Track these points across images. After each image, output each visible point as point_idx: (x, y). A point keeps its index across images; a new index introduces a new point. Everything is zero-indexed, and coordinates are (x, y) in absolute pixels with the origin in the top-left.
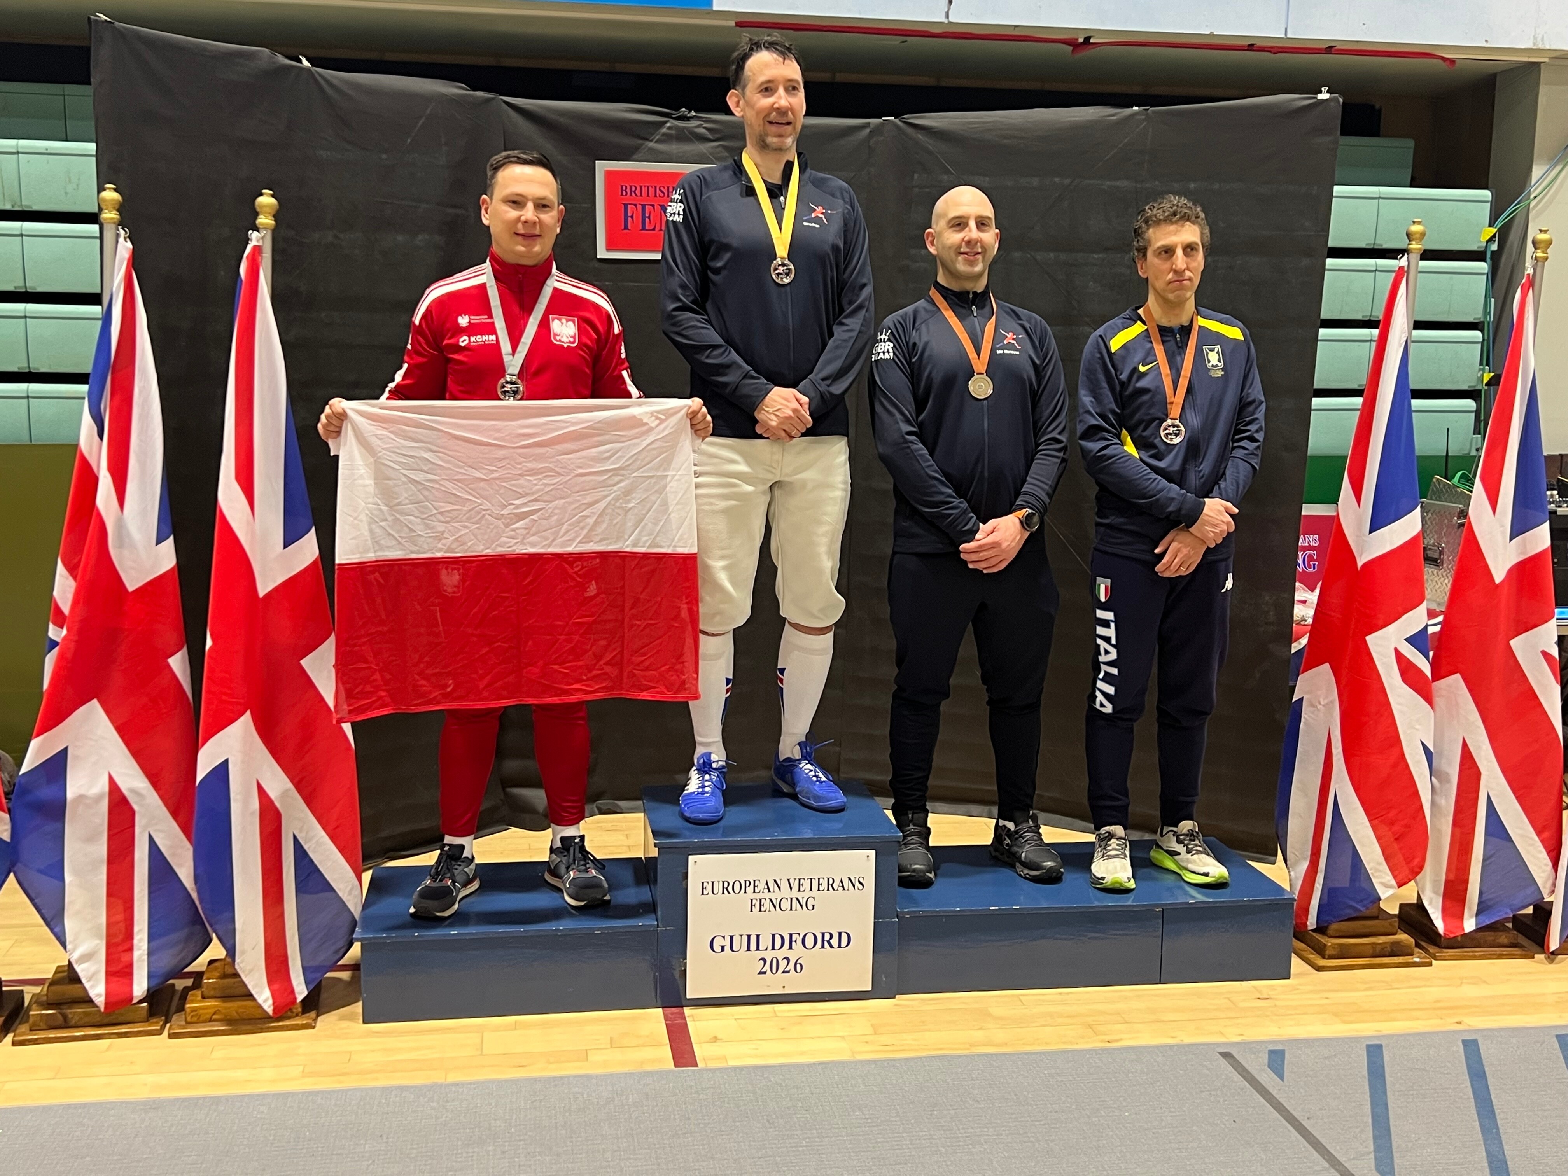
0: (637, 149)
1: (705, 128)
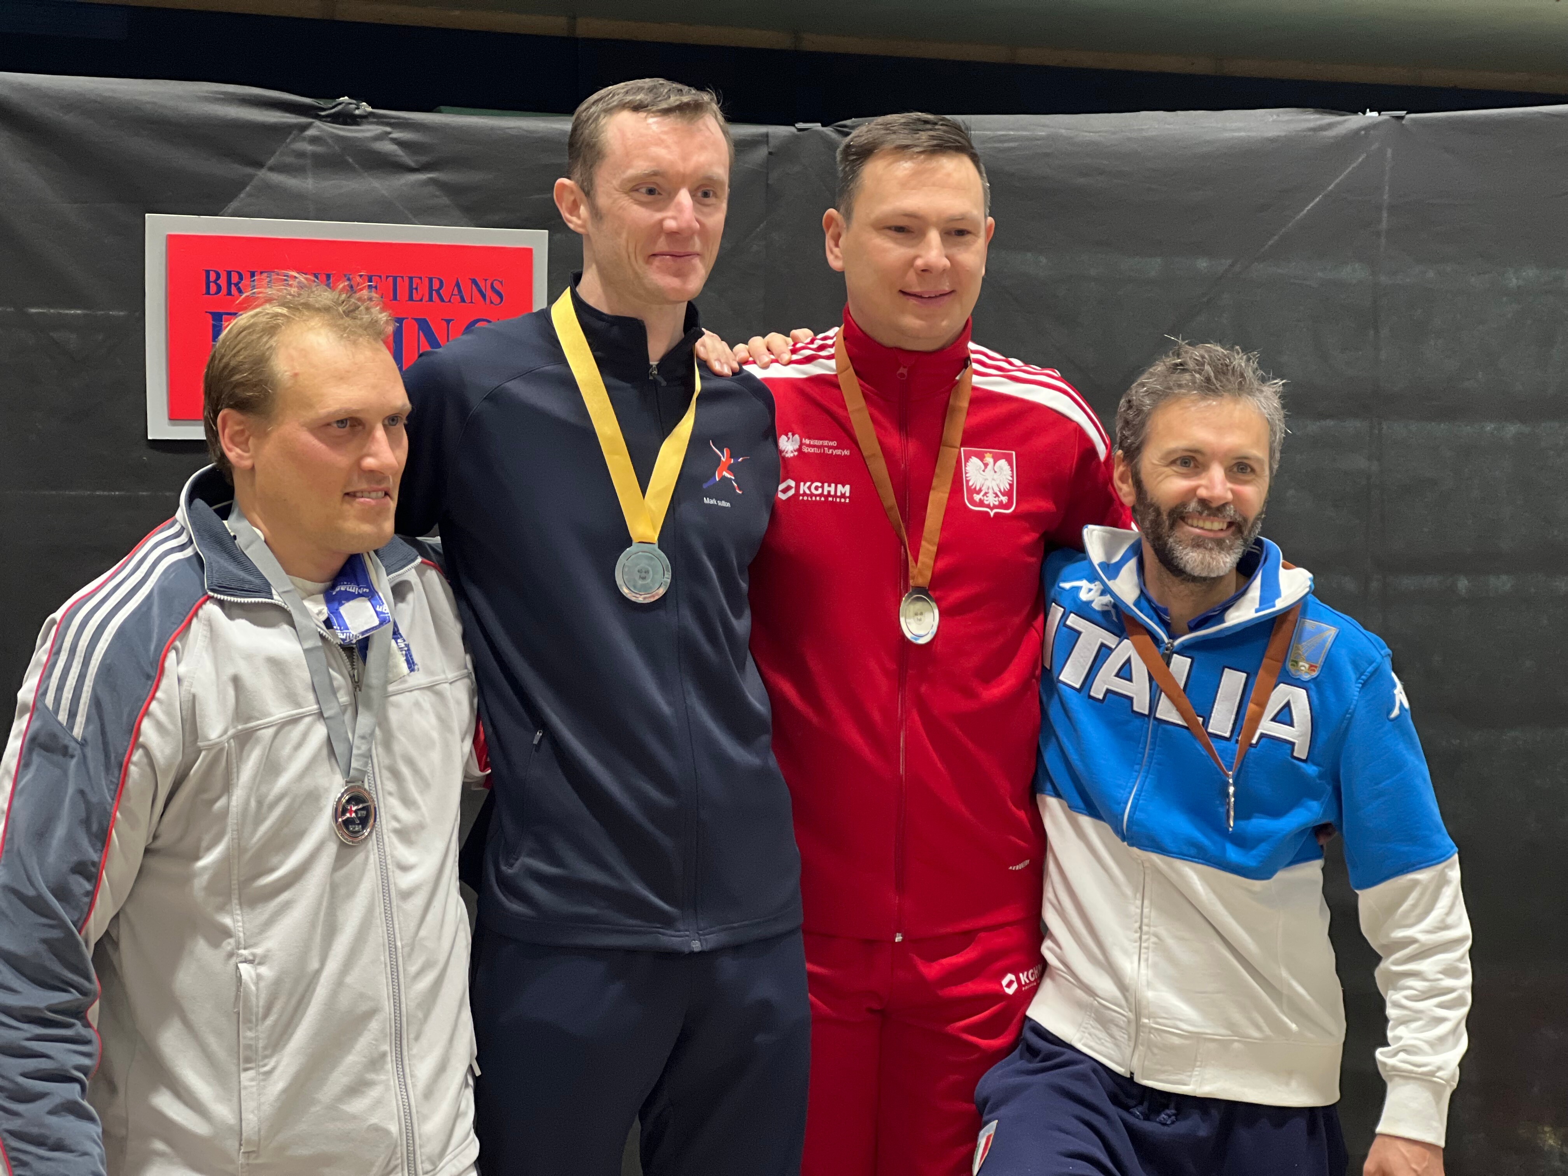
0: (239, 185)
1: (395, 141)
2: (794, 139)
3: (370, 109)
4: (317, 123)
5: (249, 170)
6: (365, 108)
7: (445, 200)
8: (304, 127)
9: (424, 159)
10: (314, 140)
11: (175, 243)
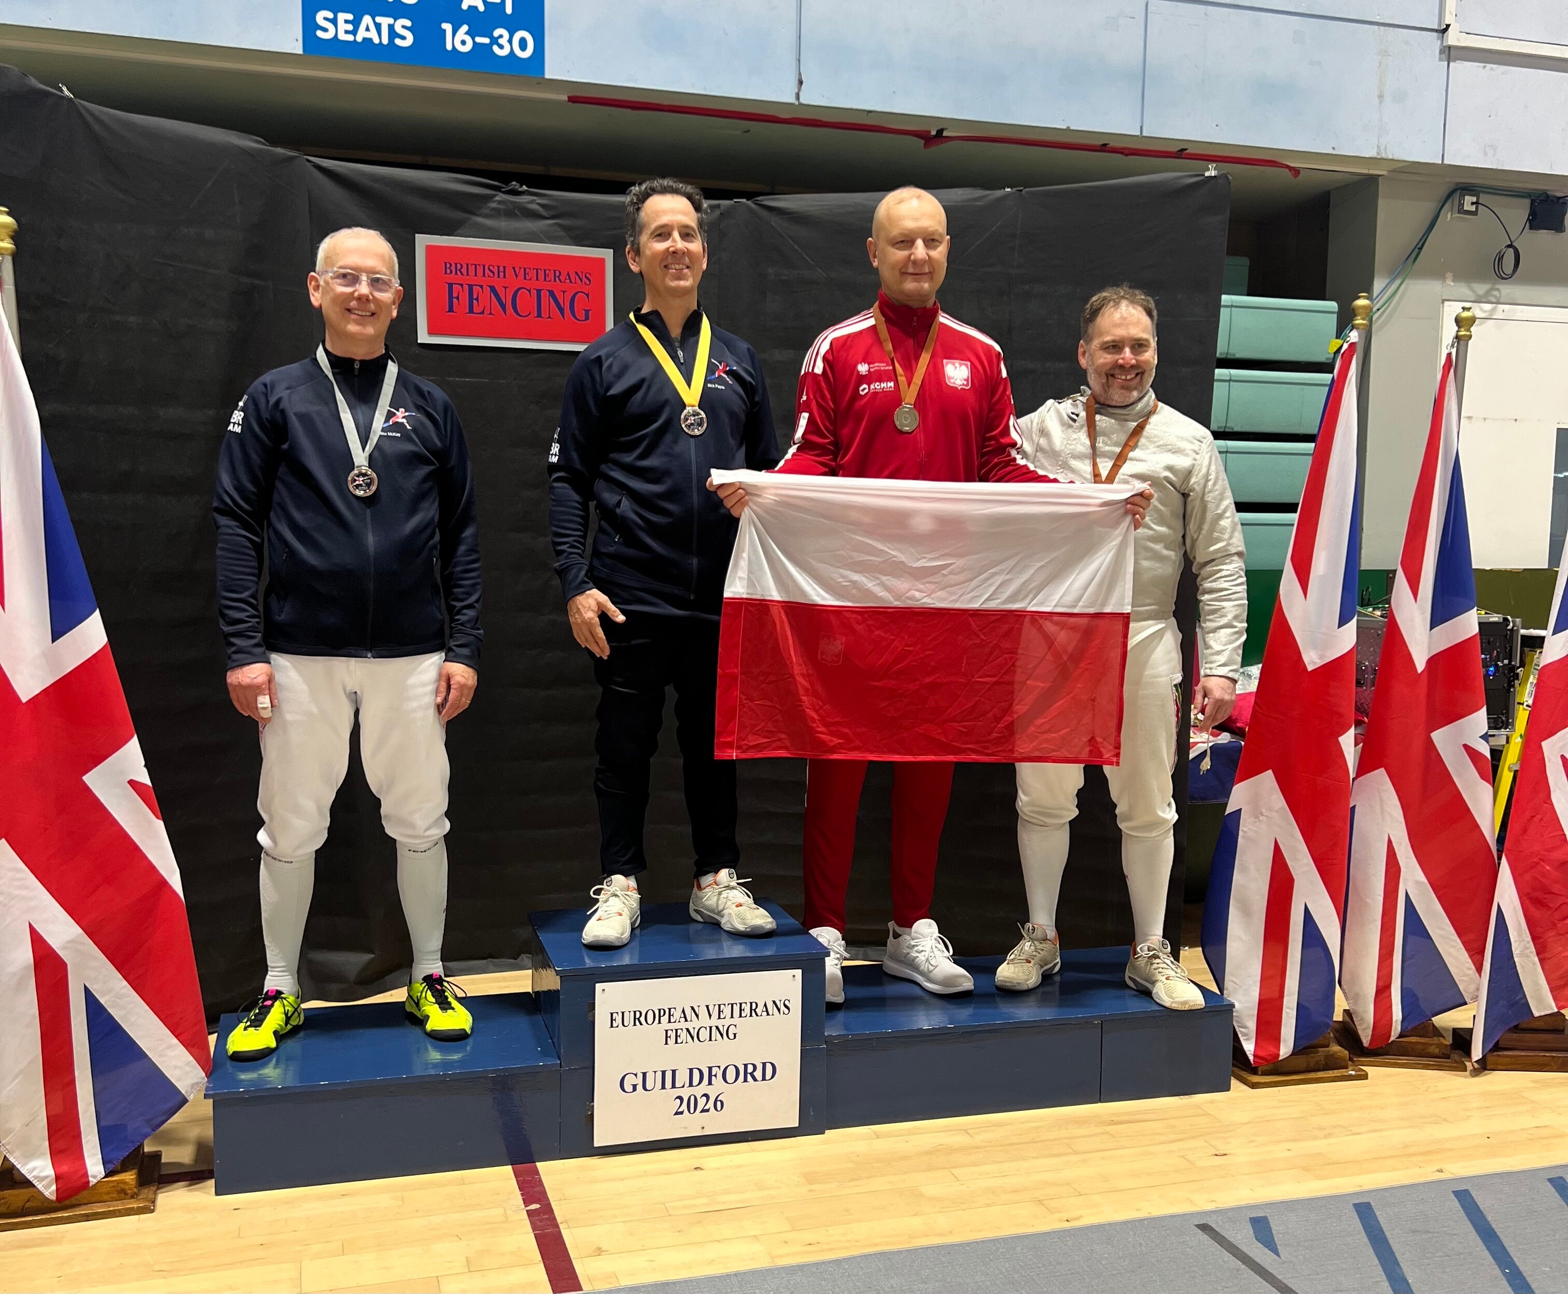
0: (462, 222)
1: (538, 204)
2: (732, 207)
3: (526, 188)
4: (501, 194)
5: (467, 216)
6: (525, 187)
7: (562, 233)
8: (495, 195)
9: (552, 213)
10: (499, 202)
11: (430, 249)
